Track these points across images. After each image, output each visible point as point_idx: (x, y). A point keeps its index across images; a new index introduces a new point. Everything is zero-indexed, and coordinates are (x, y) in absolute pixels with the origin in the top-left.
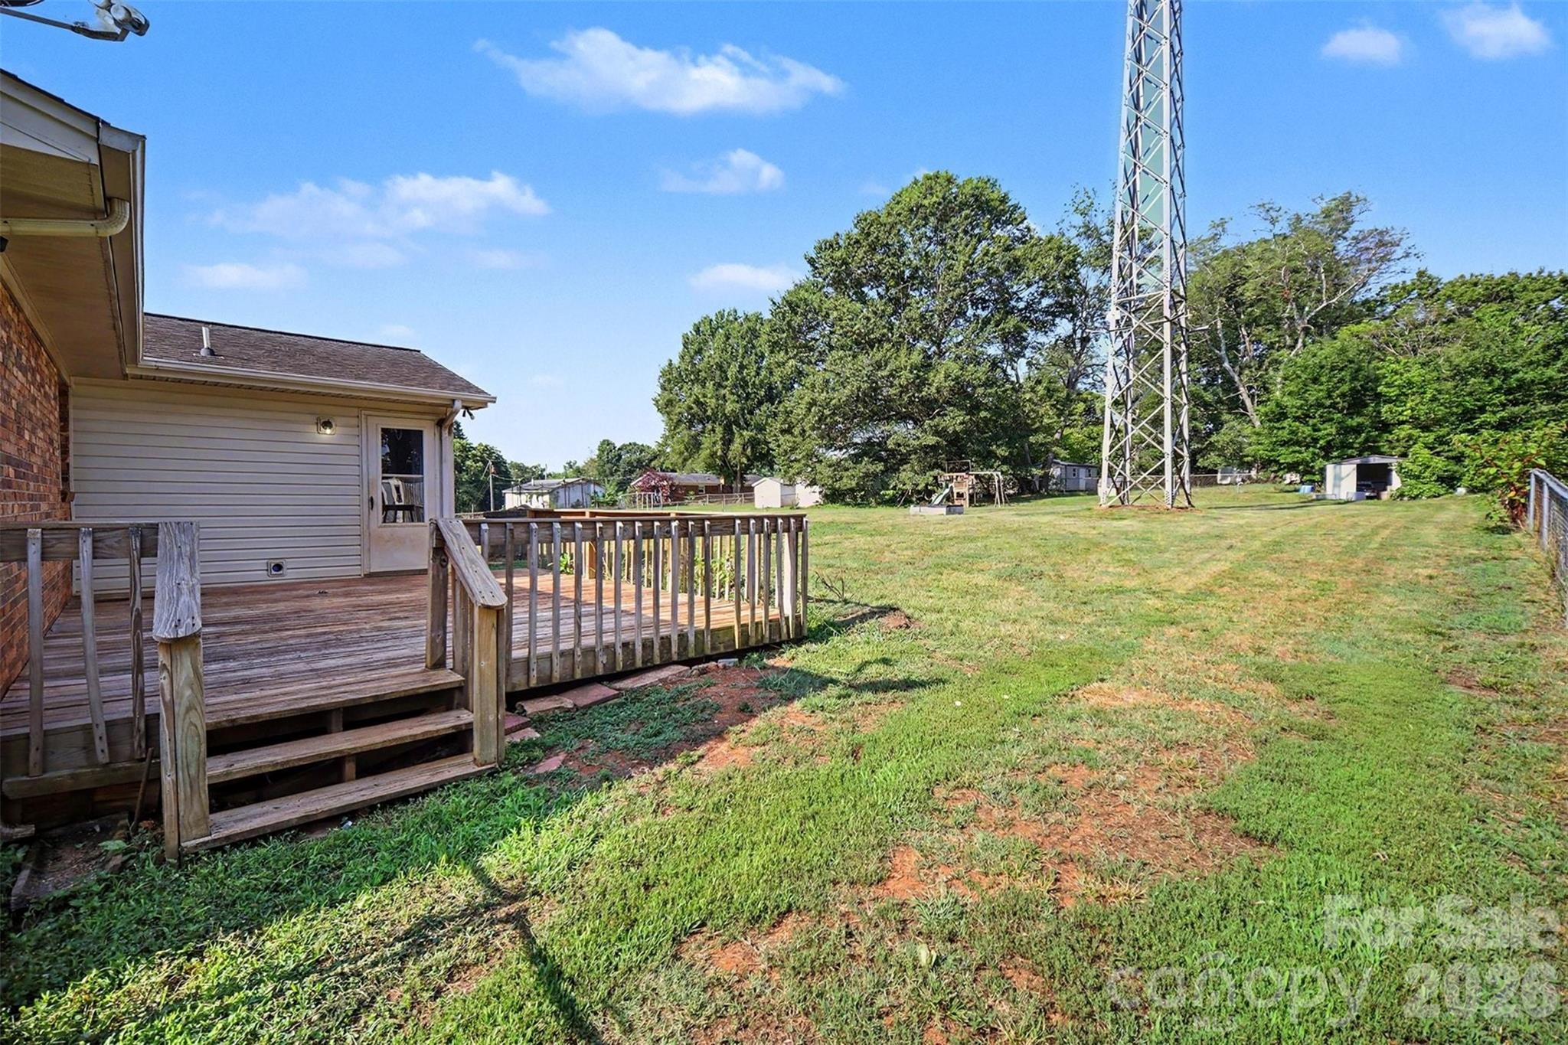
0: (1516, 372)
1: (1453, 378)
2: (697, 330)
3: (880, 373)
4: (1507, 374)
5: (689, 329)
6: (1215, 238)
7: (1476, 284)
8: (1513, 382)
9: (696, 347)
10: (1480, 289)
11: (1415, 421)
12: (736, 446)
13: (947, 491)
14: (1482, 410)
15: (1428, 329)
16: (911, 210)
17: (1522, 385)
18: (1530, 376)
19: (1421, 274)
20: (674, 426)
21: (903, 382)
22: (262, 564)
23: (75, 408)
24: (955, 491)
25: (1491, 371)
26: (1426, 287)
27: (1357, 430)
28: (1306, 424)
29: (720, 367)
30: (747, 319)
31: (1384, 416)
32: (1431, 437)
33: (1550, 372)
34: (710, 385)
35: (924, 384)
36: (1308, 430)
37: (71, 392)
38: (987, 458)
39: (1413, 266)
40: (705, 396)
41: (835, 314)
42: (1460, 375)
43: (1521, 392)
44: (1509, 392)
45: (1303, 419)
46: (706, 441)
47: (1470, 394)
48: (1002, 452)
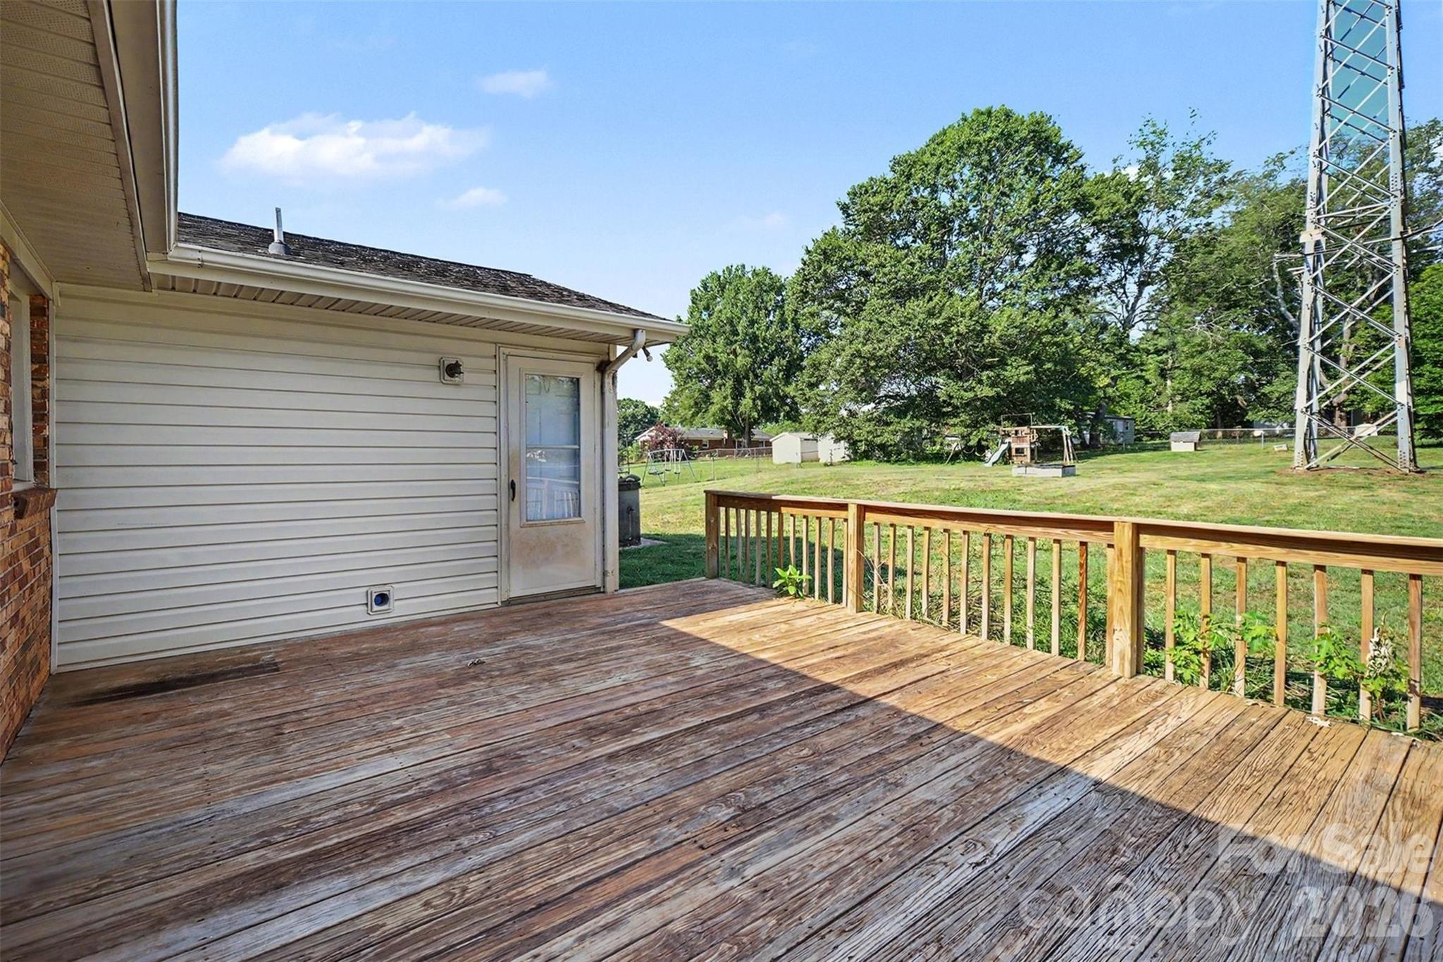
2: (705, 287)
3: (933, 322)
5: (697, 285)
6: (1269, 176)
9: (704, 302)
12: (747, 402)
13: (1004, 447)
16: (961, 148)
20: (685, 380)
21: (963, 329)
22: (359, 596)
23: (59, 338)
24: (1014, 446)
29: (730, 322)
30: (755, 273)
34: (721, 340)
35: (985, 333)
37: (53, 311)
38: (1052, 413)
40: (715, 351)
41: (876, 261)
46: (716, 396)
48: (1066, 405)
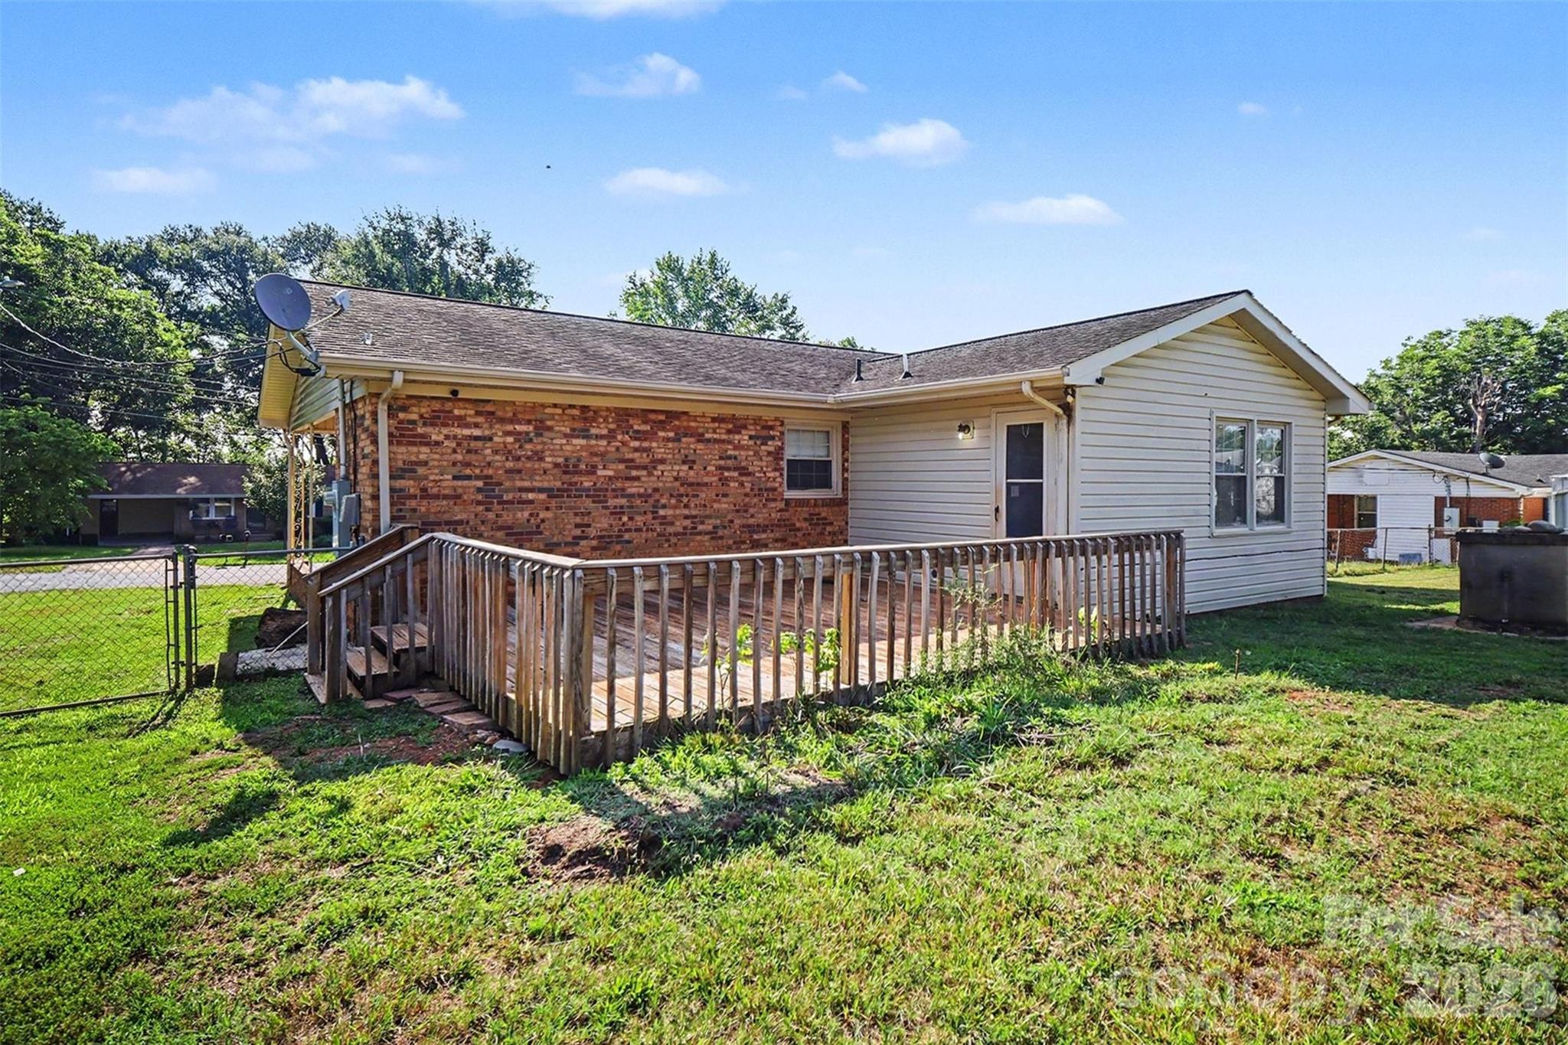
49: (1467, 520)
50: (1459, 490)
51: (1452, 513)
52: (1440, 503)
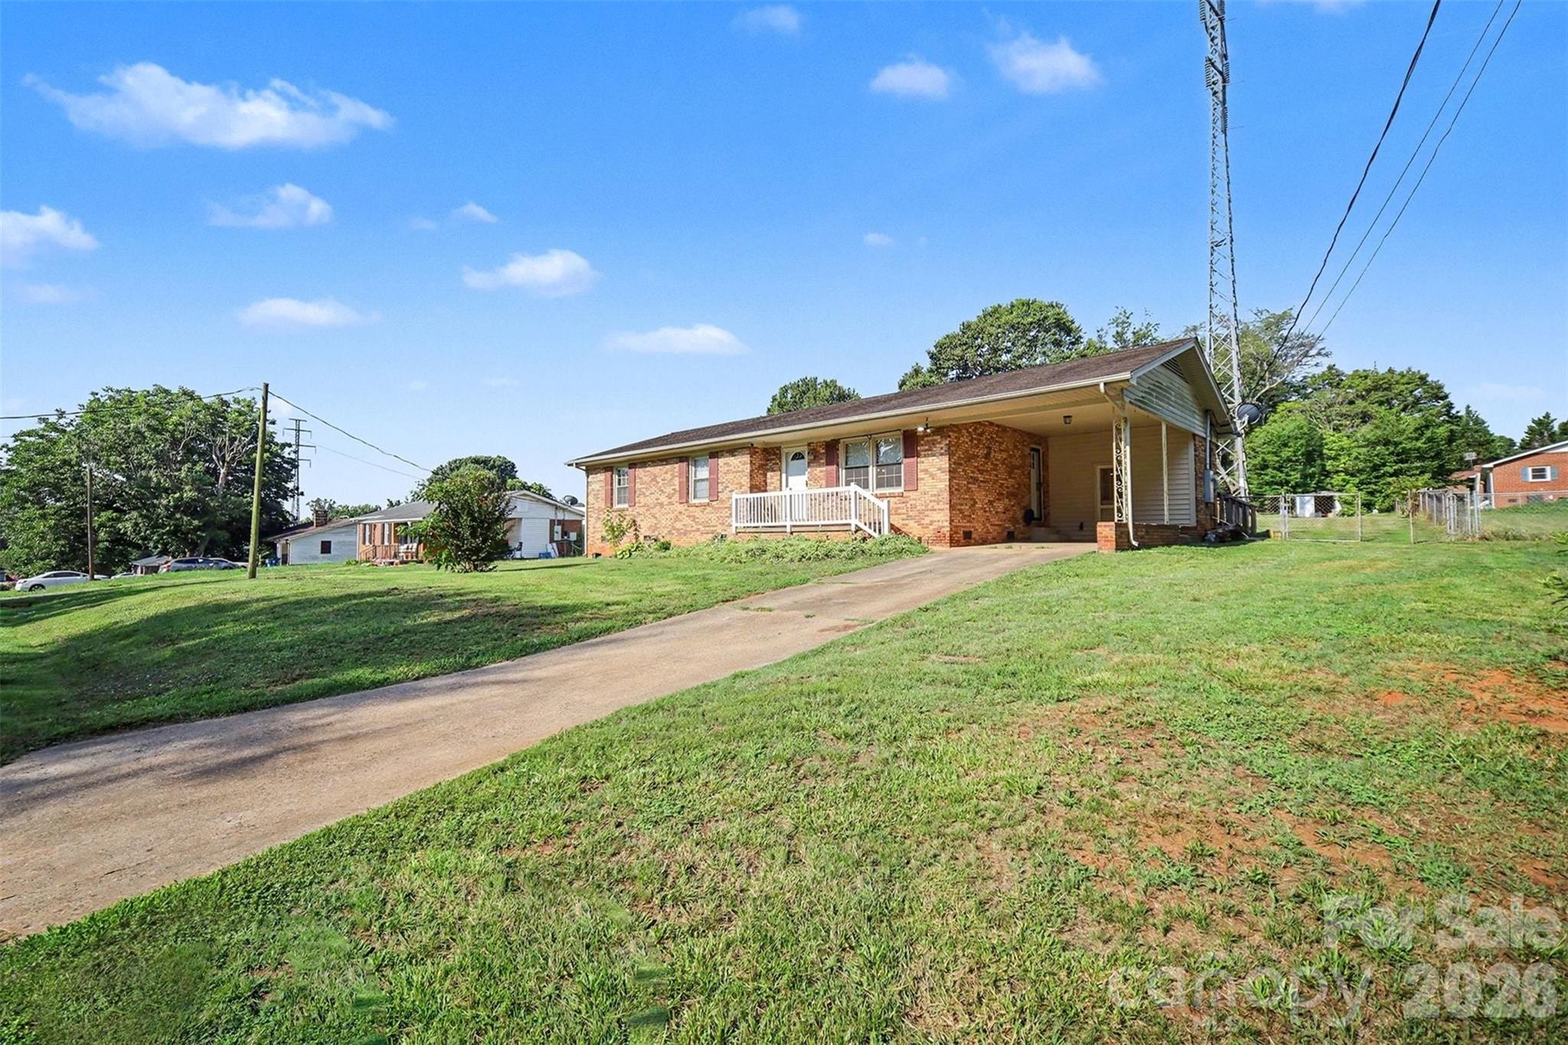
0: (1401, 443)
1: (1367, 446)
4: (1396, 444)
7: (1366, 377)
8: (1399, 449)
10: (1369, 382)
11: (1346, 471)
14: (1384, 465)
15: (1337, 407)
17: (1405, 451)
18: (1409, 446)
19: (1330, 368)
25: (1387, 443)
26: (1333, 379)
27: (1312, 476)
28: (1282, 472)
31: (1328, 468)
32: (1357, 480)
33: (1419, 444)
36: (1283, 476)
39: (1326, 362)
42: (1372, 444)
43: (1403, 456)
44: (1398, 455)
45: (1279, 469)
47: (1377, 455)
49: (565, 533)
50: (560, 516)
51: (558, 528)
52: (552, 522)
